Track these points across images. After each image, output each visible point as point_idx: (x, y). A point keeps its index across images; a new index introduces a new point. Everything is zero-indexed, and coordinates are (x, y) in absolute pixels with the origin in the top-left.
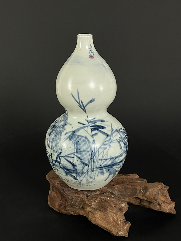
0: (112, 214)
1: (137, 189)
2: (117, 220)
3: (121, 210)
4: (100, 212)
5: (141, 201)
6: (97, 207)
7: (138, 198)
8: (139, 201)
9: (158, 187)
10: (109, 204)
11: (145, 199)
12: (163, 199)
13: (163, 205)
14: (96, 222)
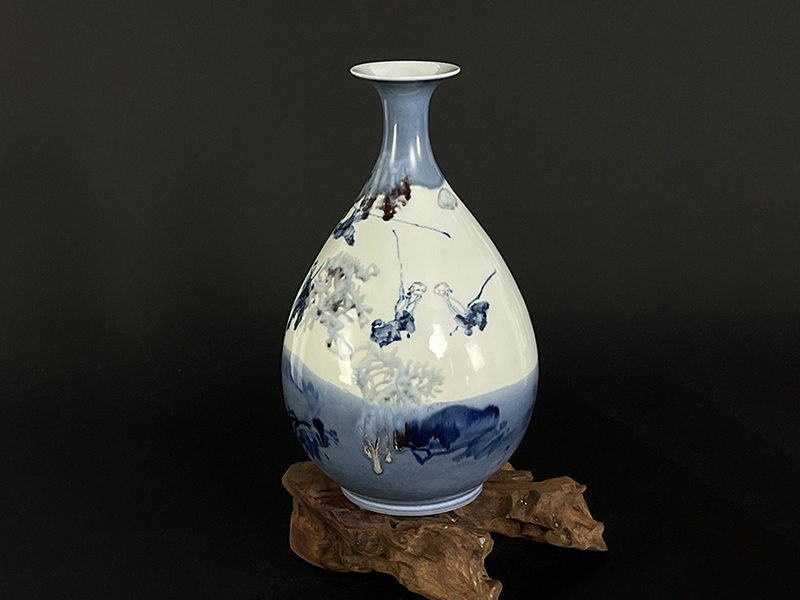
0: (457, 565)
1: (511, 499)
2: (471, 578)
3: (476, 553)
4: (427, 562)
5: (522, 528)
6: (419, 550)
7: (516, 521)
8: (518, 526)
9: (561, 490)
10: (448, 540)
11: (532, 520)
12: (574, 518)
13: (576, 531)
14: (419, 587)
